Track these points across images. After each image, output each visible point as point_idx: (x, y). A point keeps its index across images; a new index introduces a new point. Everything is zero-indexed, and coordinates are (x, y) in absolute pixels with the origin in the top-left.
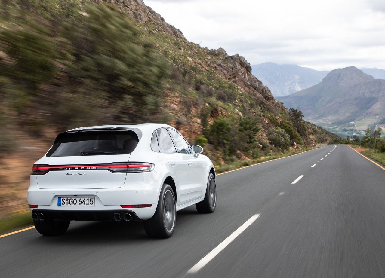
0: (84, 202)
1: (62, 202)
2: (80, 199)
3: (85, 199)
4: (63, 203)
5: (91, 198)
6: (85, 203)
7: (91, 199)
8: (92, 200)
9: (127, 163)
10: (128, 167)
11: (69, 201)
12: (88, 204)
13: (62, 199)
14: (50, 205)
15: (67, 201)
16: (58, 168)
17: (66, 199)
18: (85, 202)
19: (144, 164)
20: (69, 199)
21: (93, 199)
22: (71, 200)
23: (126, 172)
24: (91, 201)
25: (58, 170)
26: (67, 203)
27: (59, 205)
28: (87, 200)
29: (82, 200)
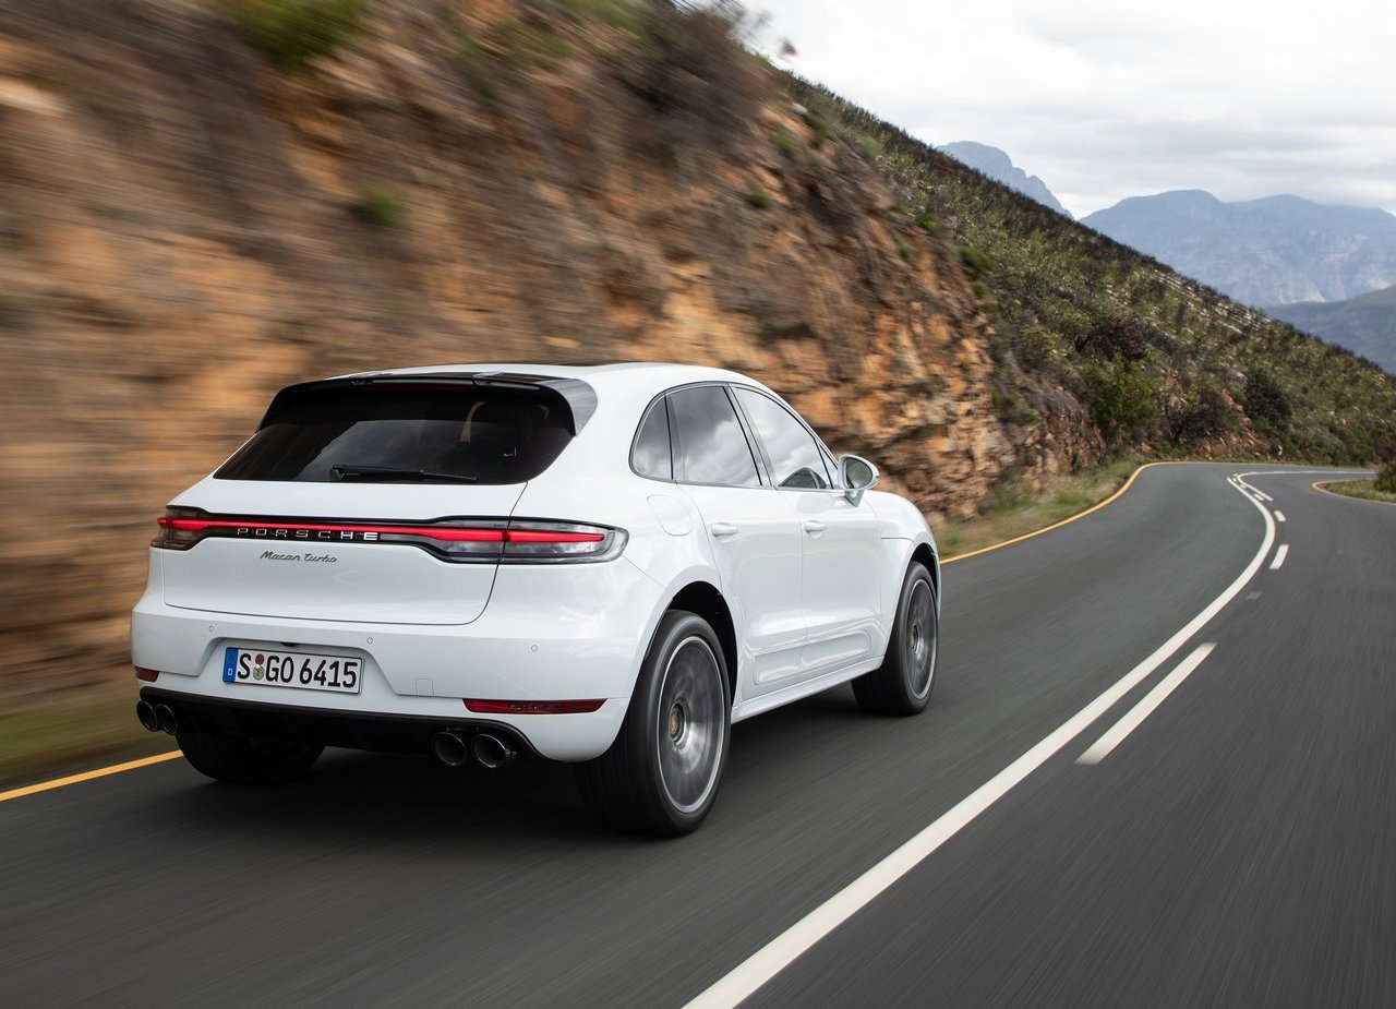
0: (320, 675)
1: (240, 668)
2: (308, 661)
3: (324, 662)
4: (244, 672)
5: (350, 659)
6: (323, 679)
7: (347, 664)
8: (350, 669)
9: (505, 523)
10: (506, 539)
11: (265, 665)
12: (335, 684)
13: (241, 653)
14: (197, 676)
15: (258, 666)
16: (237, 528)
17: (254, 655)
18: (324, 673)
19: (580, 529)
20: (266, 655)
21: (355, 664)
22: (274, 664)
23: (497, 558)
24: (346, 673)
25: (236, 536)
26: (258, 673)
27: (228, 680)
28: (331, 668)
29: (313, 666)
